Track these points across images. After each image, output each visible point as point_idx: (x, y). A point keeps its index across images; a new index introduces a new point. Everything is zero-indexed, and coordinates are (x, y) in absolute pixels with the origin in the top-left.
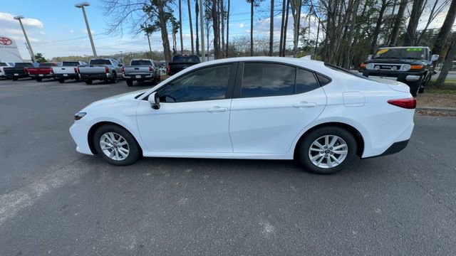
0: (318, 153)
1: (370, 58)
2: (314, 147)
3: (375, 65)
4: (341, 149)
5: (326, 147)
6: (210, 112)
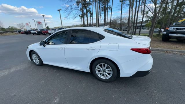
0: (100, 71)
1: (174, 24)
2: (98, 68)
3: (174, 28)
5: (103, 69)
6: (59, 49)
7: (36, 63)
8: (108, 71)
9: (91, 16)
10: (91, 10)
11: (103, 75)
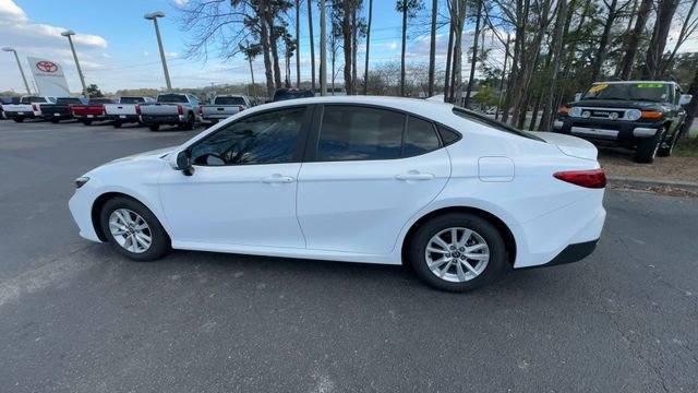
0: (441, 256)
1: (578, 97)
2: (434, 245)
3: (584, 110)
4: (480, 251)
5: (453, 248)
6: (268, 183)
7: (130, 249)
8: (473, 252)
9: (289, 55)
10: (291, 30)
11: (453, 270)
